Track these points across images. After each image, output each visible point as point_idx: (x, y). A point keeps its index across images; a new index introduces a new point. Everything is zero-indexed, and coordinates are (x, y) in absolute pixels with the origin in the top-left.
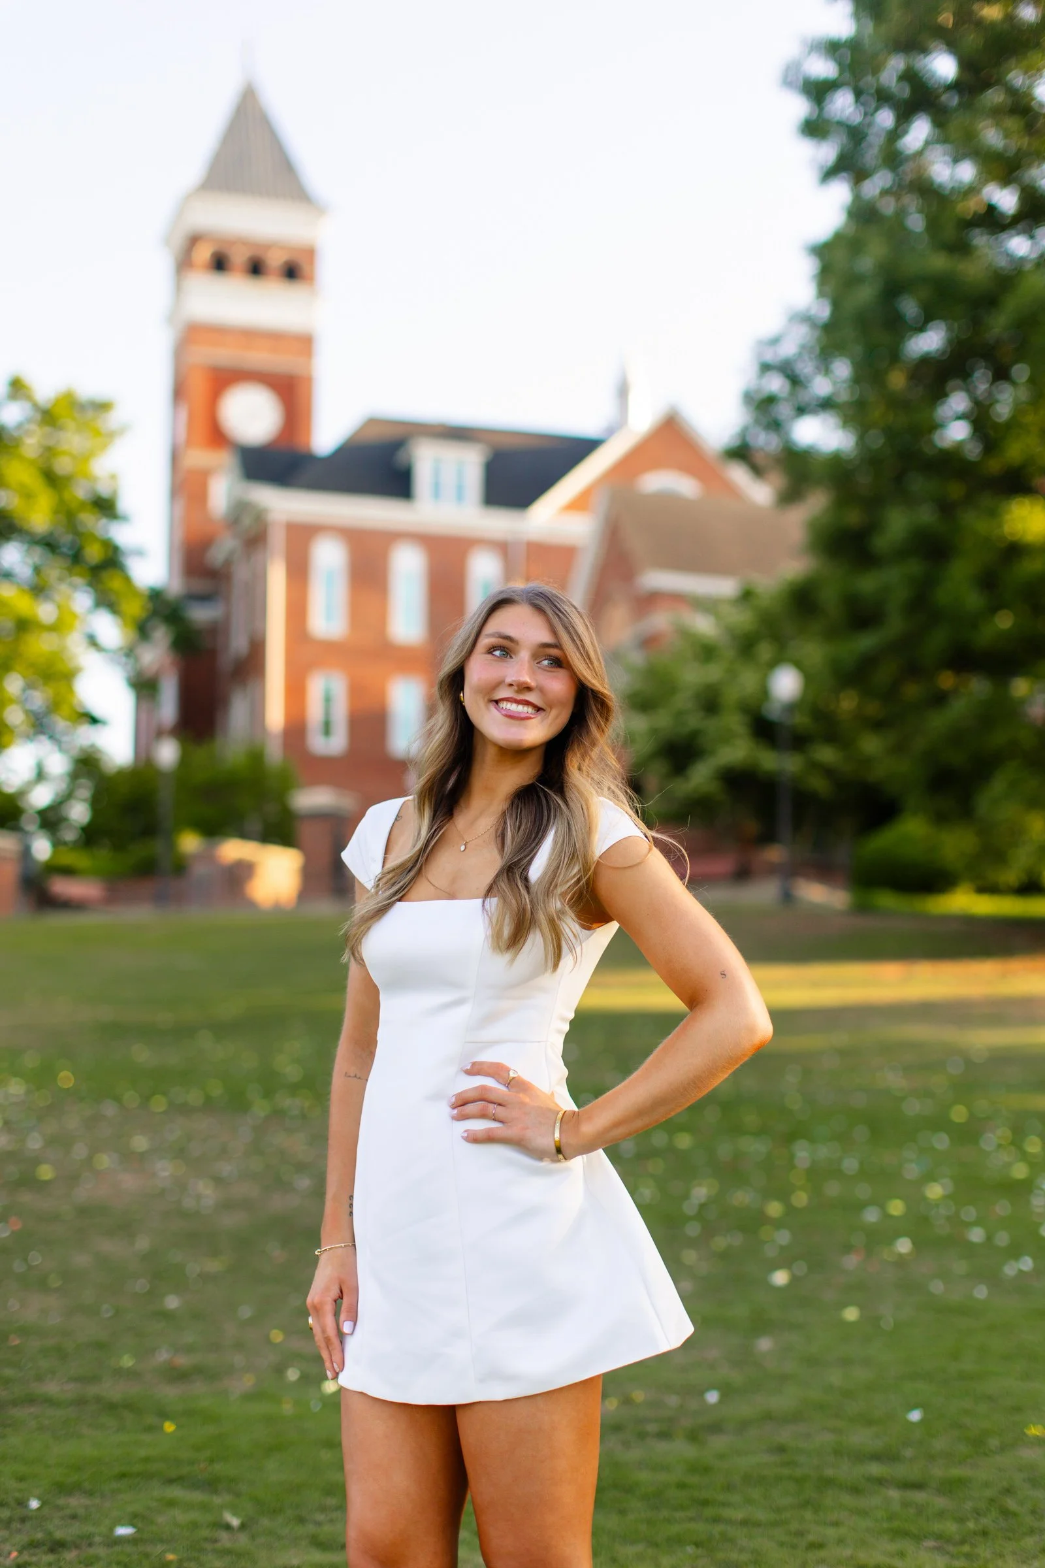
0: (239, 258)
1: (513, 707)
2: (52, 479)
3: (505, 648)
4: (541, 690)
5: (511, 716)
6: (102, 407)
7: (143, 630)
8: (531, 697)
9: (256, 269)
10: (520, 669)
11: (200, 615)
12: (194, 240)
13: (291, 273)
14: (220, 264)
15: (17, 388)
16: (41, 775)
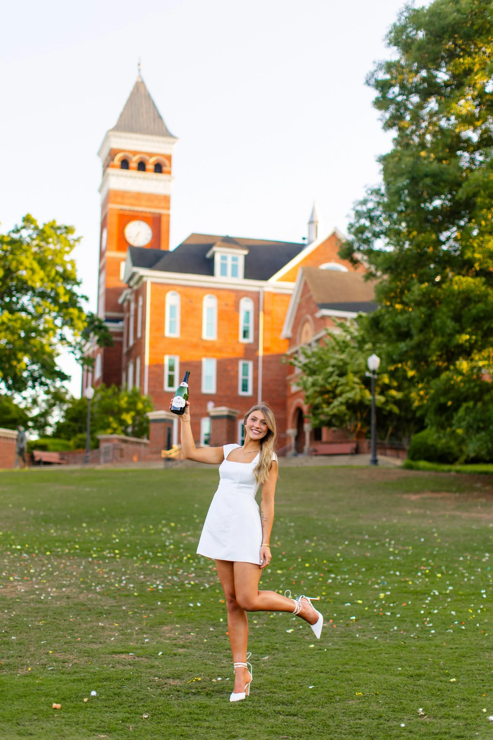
0: (134, 162)
1: (255, 431)
2: (43, 263)
3: (254, 419)
4: (261, 428)
5: (254, 433)
6: (68, 230)
7: (86, 335)
8: (259, 430)
9: (142, 166)
10: (257, 424)
11: (112, 327)
12: (113, 153)
13: (158, 168)
14: (125, 164)
15: (28, 220)
16: (35, 402)
